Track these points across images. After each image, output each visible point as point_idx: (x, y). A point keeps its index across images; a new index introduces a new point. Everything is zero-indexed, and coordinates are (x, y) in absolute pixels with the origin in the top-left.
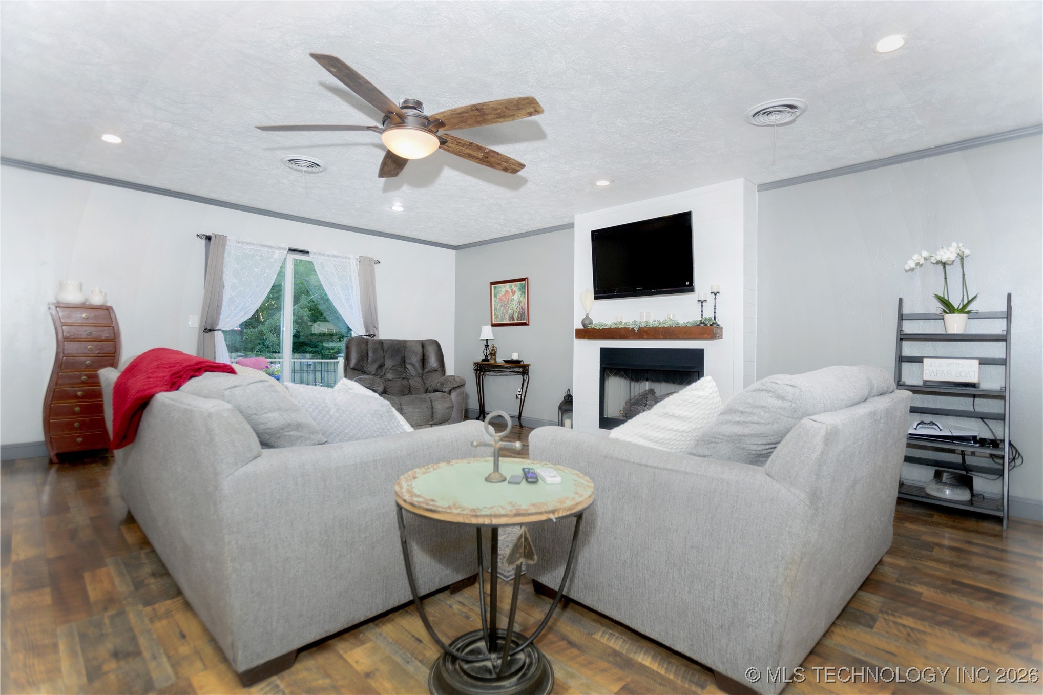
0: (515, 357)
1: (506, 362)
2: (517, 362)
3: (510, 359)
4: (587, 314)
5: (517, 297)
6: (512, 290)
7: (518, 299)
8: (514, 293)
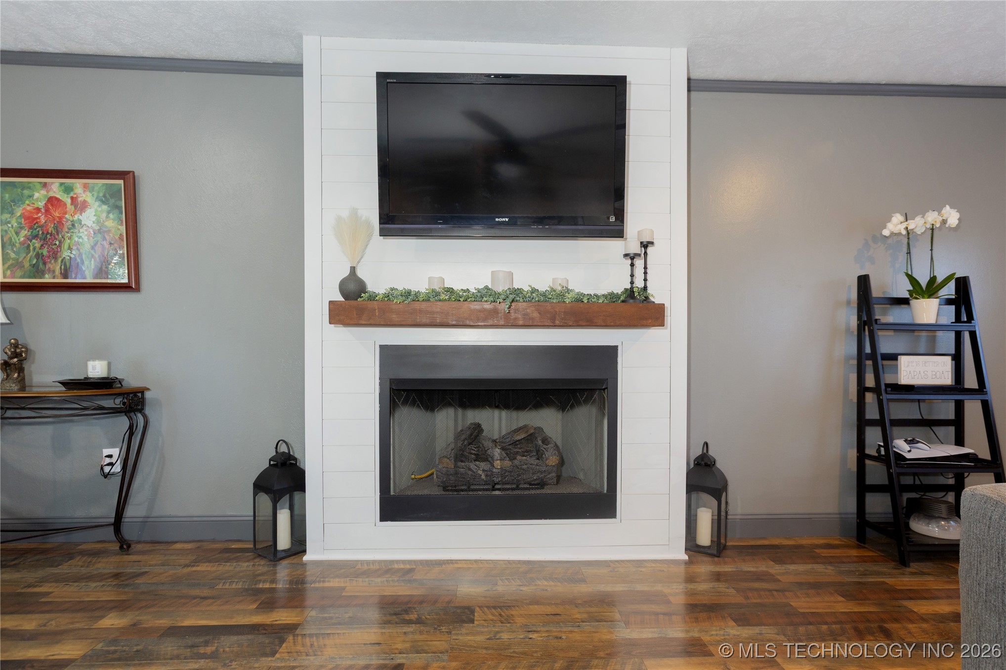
0: (97, 369)
1: (69, 385)
2: (106, 384)
3: (81, 377)
4: (353, 270)
5: (94, 219)
6: (72, 198)
7: (98, 222)
8: (81, 207)
